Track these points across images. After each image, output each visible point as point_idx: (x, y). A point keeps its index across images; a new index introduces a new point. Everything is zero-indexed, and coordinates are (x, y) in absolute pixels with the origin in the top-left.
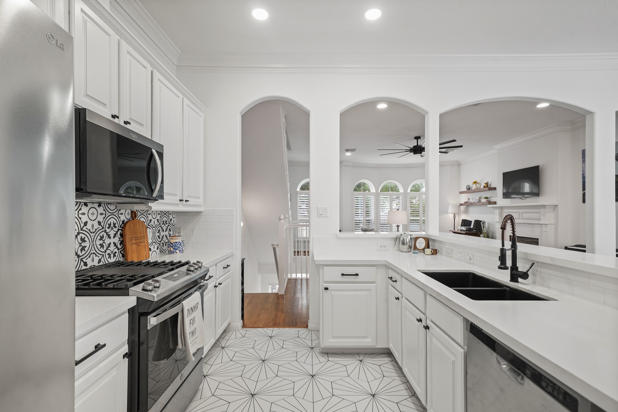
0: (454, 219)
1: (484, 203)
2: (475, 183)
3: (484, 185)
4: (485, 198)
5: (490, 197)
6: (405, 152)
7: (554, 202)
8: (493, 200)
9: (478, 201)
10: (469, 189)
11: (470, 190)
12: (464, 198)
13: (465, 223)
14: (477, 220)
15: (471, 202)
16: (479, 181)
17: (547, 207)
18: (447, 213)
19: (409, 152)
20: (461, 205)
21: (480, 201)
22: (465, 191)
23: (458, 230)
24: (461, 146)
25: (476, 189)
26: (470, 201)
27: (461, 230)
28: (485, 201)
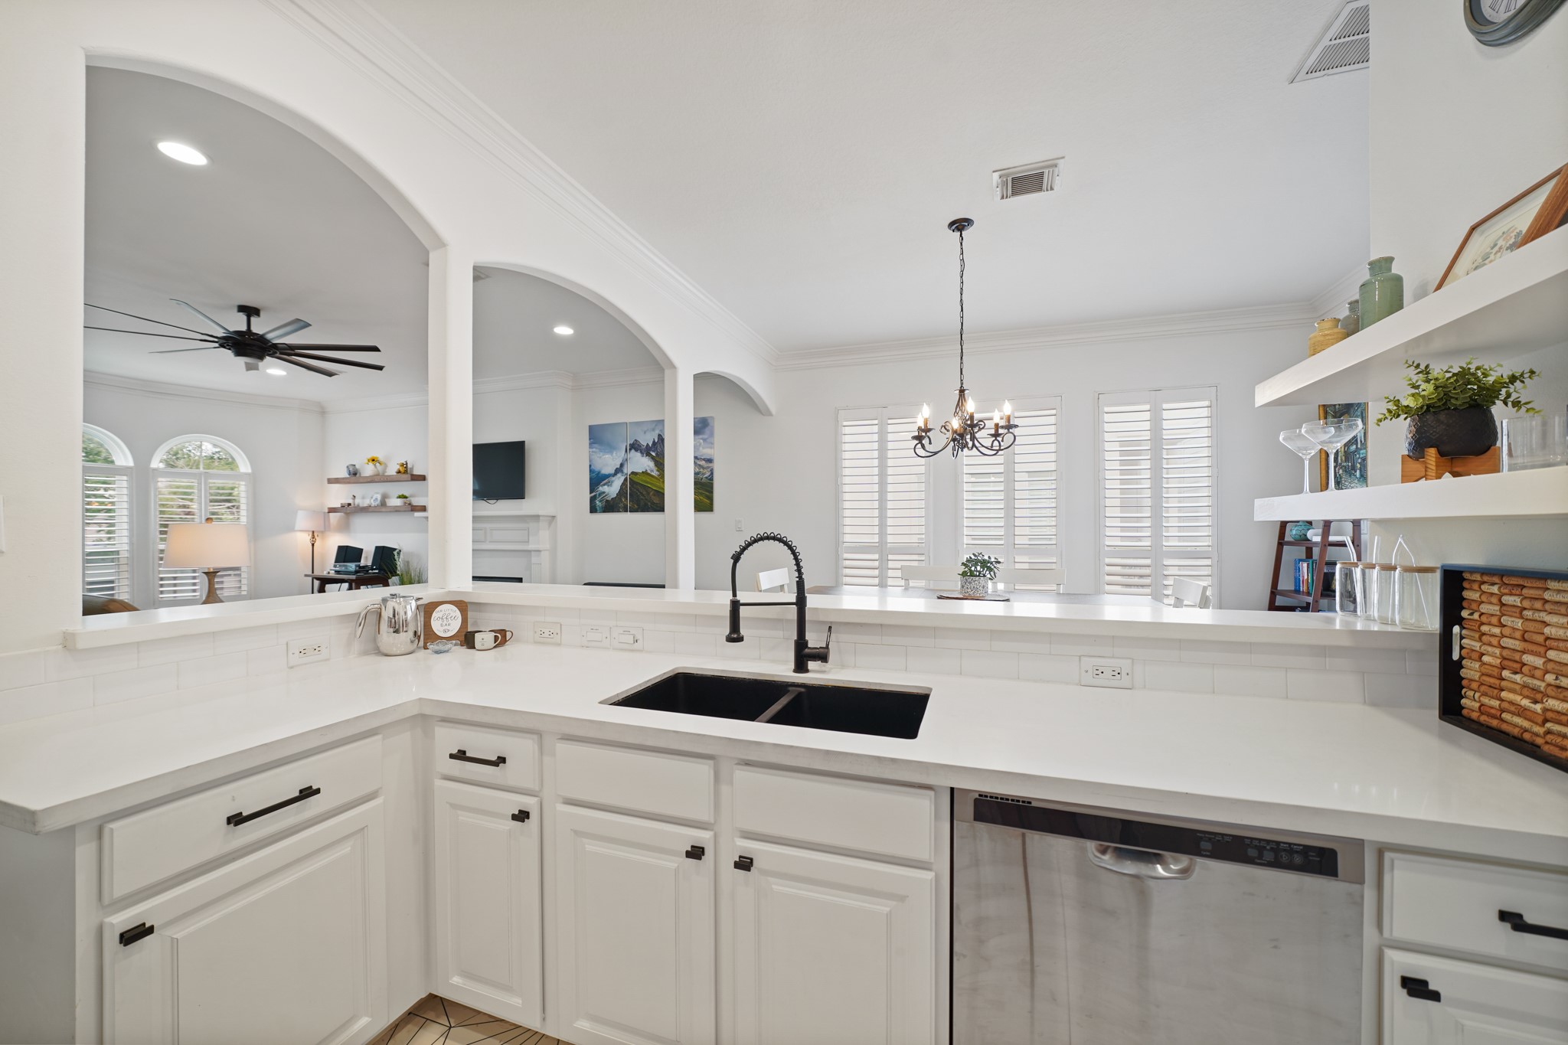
0: (313, 545)
1: (398, 509)
2: (373, 460)
3: (398, 467)
4: (399, 497)
5: (412, 496)
6: (201, 340)
7: (550, 511)
8: (417, 501)
9: (380, 504)
10: (355, 474)
11: (358, 475)
12: (338, 496)
13: (347, 554)
14: (384, 548)
15: (358, 505)
16: (381, 459)
17: (541, 518)
18: (291, 529)
19: (217, 345)
20: (332, 510)
21: (383, 504)
22: (343, 478)
23: (329, 573)
24: (380, 368)
25: (375, 475)
26: (357, 501)
27: (337, 572)
28: (399, 505)
